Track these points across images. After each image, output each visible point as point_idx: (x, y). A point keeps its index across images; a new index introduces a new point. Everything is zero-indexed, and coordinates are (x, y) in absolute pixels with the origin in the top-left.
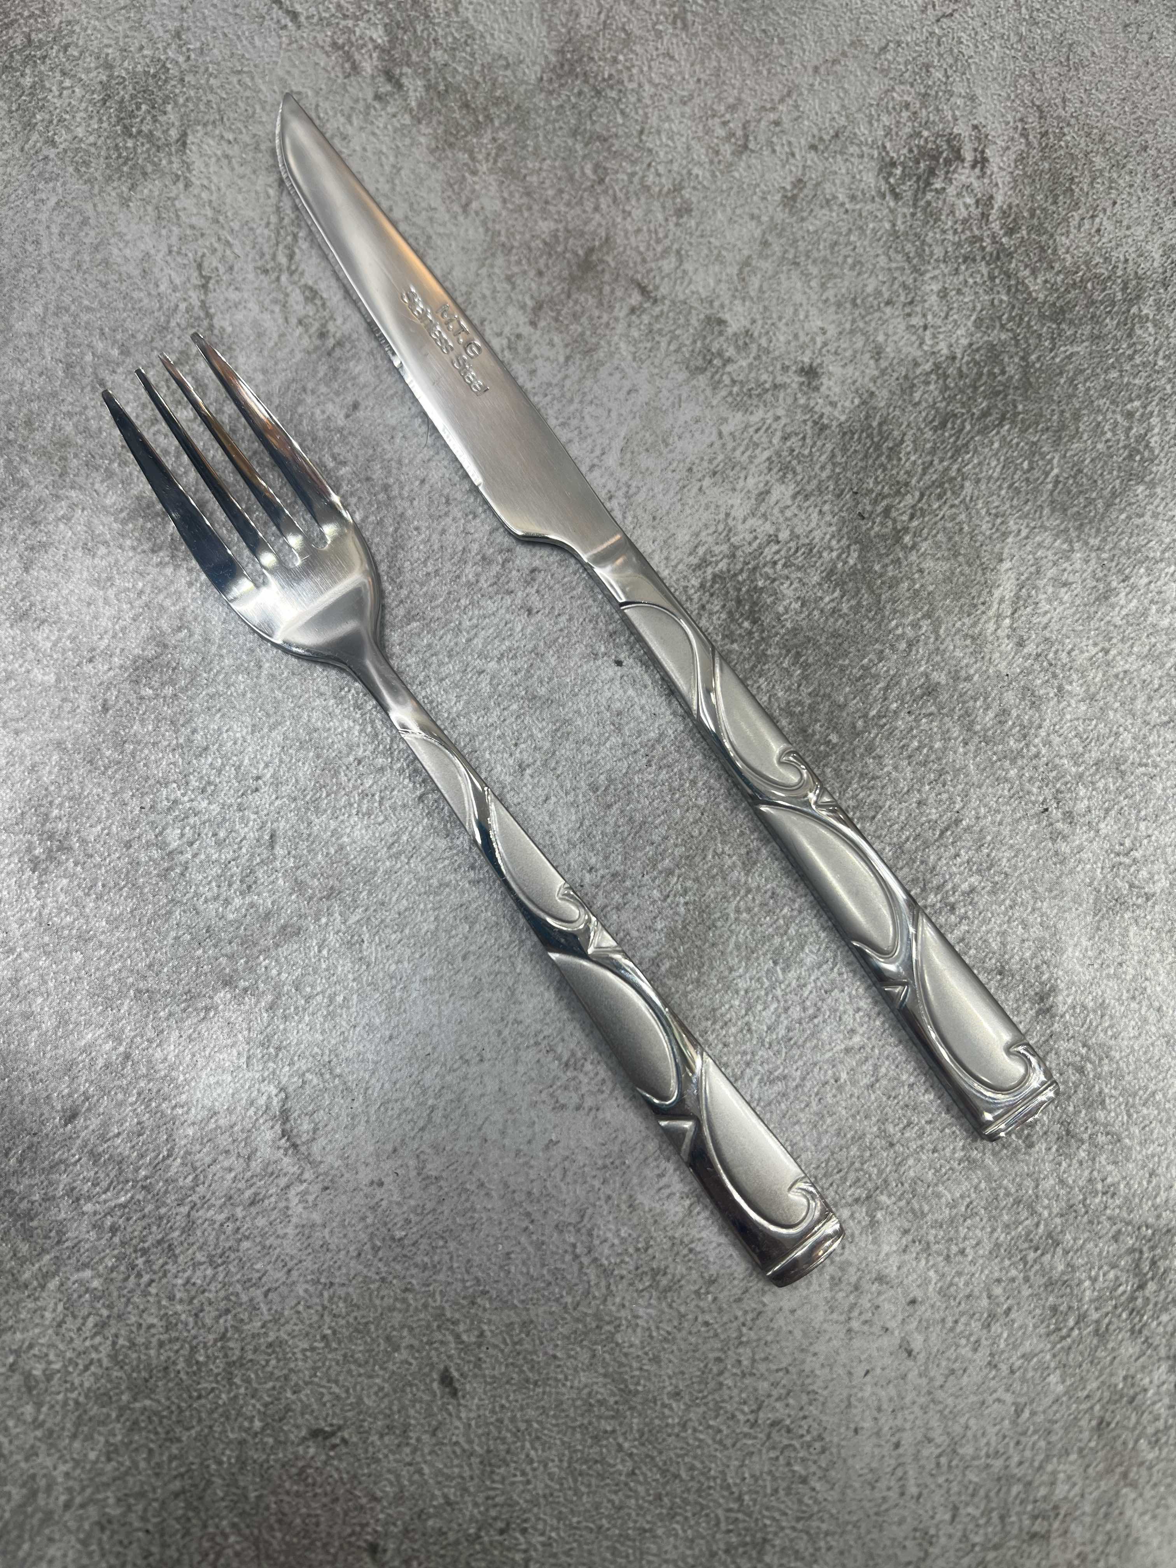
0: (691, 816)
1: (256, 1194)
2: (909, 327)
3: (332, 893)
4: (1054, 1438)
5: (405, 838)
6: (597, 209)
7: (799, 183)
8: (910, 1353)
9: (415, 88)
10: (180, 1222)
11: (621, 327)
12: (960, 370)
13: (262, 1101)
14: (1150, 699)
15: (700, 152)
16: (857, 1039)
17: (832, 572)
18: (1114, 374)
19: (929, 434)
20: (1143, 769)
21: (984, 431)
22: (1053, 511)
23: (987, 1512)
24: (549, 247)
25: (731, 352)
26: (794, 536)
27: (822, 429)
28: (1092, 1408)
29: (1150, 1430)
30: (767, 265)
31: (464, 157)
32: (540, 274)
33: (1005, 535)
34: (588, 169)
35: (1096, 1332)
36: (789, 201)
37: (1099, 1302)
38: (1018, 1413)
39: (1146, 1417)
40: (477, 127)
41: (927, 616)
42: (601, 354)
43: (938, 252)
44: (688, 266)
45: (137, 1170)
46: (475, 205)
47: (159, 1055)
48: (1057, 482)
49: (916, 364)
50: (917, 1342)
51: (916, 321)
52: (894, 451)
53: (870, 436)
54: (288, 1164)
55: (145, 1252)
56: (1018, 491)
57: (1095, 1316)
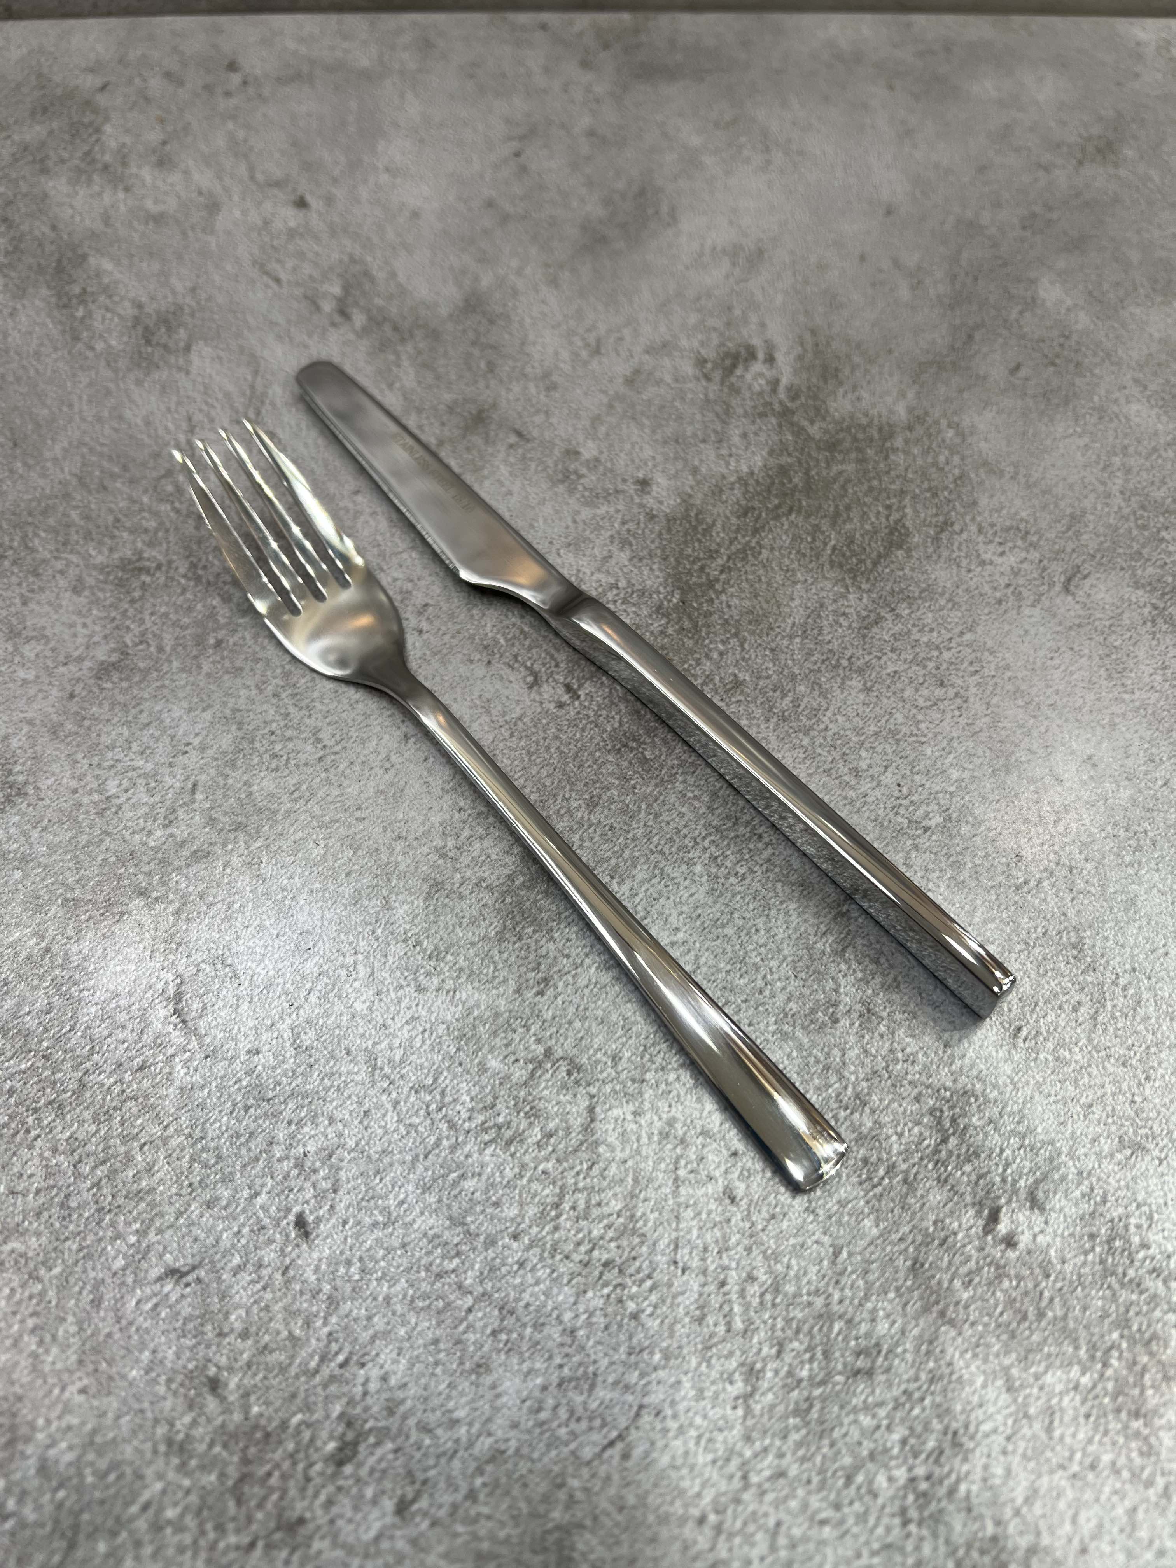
0: (544, 773)
1: (144, 1062)
2: (719, 456)
3: (238, 827)
4: (871, 1277)
5: (304, 787)
6: (487, 387)
7: (637, 372)
8: (733, 1200)
9: (359, 319)
10: (73, 1085)
11: (502, 456)
12: (757, 482)
13: (160, 986)
14: (917, 690)
15: (565, 355)
16: (680, 936)
17: (660, 607)
18: (875, 483)
19: (734, 520)
20: (914, 739)
21: (777, 518)
22: (832, 567)
23: (810, 1349)
24: (451, 409)
25: (584, 471)
26: (630, 584)
27: (651, 517)
28: (906, 1250)
29: (963, 1270)
30: (613, 420)
31: (392, 357)
32: (443, 424)
33: (795, 583)
34: (483, 365)
35: (905, 1181)
36: (629, 382)
37: (906, 1153)
38: (836, 1254)
39: (958, 1259)
40: (403, 340)
41: (736, 635)
42: (486, 472)
43: (740, 411)
44: (554, 420)
45: (40, 1042)
46: (397, 385)
47: (75, 948)
48: (834, 548)
49: (724, 477)
50: (740, 1189)
51: (724, 452)
52: (707, 531)
53: (690, 522)
54: (177, 1037)
55: (36, 1110)
56: (804, 555)
57: (904, 1167)
